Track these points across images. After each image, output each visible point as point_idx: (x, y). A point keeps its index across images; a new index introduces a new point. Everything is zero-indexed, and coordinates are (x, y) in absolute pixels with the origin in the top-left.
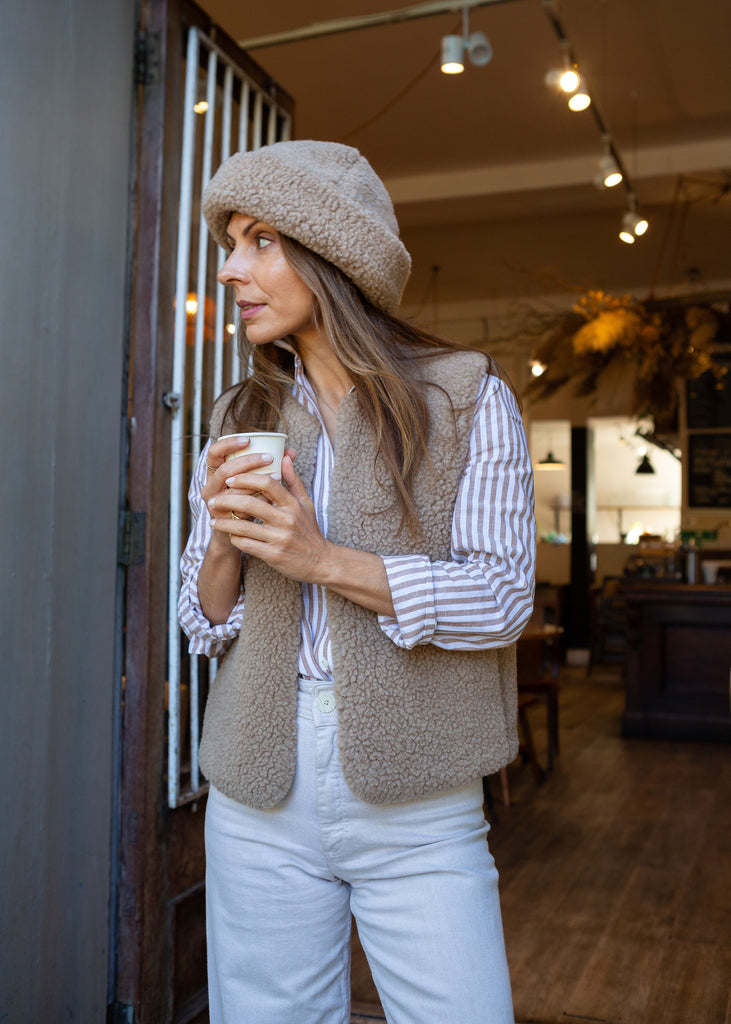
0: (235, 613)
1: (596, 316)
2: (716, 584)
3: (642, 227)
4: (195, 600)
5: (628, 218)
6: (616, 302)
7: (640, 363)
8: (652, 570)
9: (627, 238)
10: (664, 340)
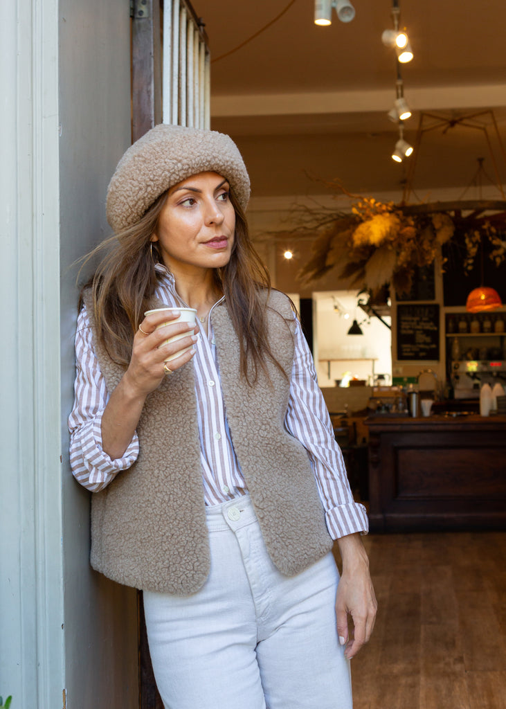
0: (131, 449)
1: (369, 218)
2: (430, 417)
3: (409, 152)
4: (99, 439)
5: (400, 144)
6: (384, 208)
7: (398, 254)
8: (387, 409)
9: (397, 158)
10: (418, 238)
